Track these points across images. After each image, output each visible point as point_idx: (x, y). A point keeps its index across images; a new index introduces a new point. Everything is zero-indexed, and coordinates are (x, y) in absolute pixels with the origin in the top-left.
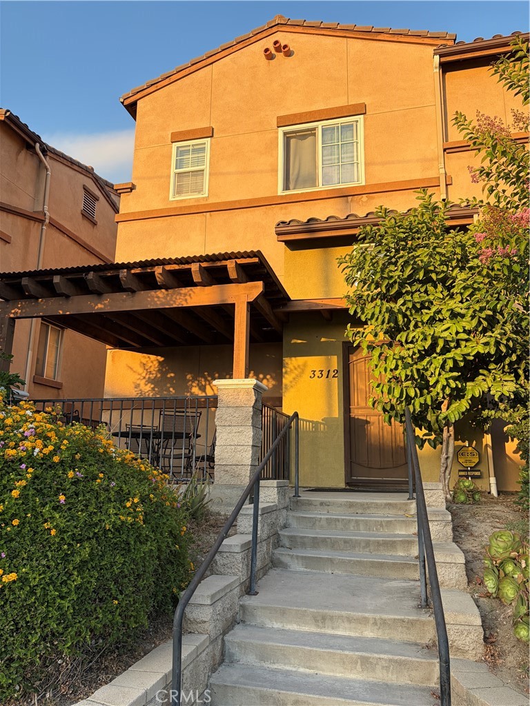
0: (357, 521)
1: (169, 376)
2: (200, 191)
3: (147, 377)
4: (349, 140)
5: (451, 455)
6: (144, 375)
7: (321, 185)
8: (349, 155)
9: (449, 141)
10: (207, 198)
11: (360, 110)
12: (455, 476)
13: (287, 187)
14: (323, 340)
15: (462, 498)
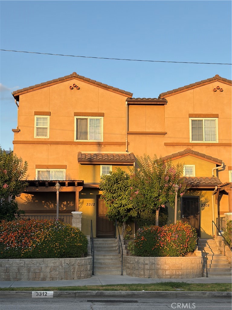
0: (105, 243)
1: (36, 201)
2: (46, 136)
3: (28, 201)
4: (98, 125)
5: (124, 229)
6: (27, 201)
7: (89, 139)
8: (98, 130)
9: (129, 131)
10: (48, 139)
11: (102, 115)
12: (125, 234)
13: (77, 139)
14: (91, 194)
15: (126, 238)
